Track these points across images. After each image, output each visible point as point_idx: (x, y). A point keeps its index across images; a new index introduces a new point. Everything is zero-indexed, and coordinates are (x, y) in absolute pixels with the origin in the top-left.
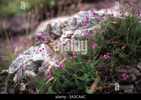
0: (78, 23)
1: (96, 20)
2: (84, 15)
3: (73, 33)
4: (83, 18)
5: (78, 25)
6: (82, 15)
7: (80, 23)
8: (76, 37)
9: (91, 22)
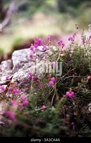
0: (14, 65)
1: (38, 57)
2: (20, 55)
3: (12, 77)
4: (20, 58)
5: (16, 67)
6: (18, 55)
7: (18, 64)
8: (17, 80)
9: (32, 60)
